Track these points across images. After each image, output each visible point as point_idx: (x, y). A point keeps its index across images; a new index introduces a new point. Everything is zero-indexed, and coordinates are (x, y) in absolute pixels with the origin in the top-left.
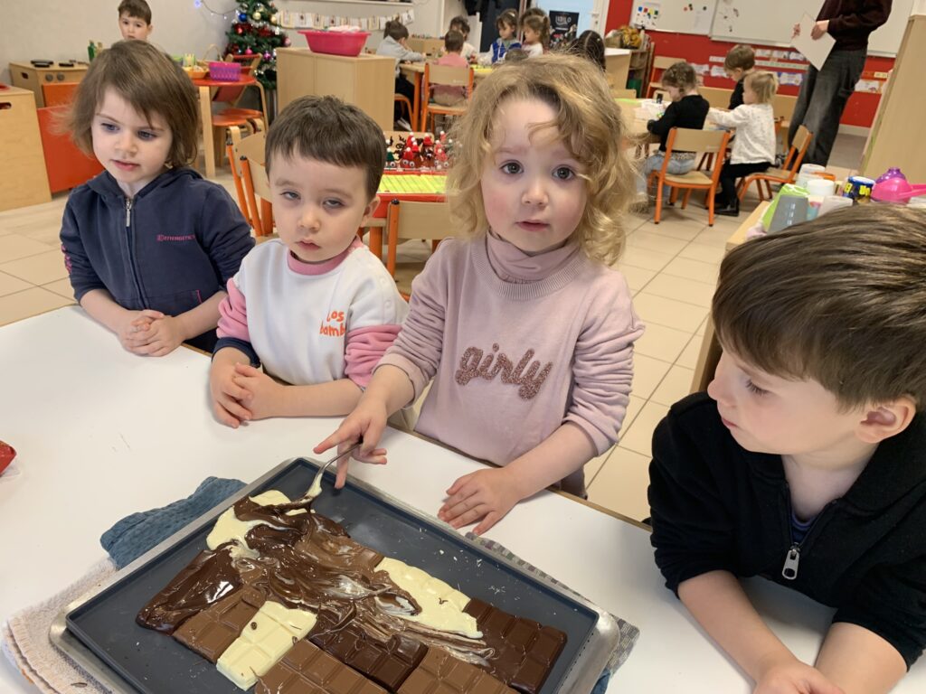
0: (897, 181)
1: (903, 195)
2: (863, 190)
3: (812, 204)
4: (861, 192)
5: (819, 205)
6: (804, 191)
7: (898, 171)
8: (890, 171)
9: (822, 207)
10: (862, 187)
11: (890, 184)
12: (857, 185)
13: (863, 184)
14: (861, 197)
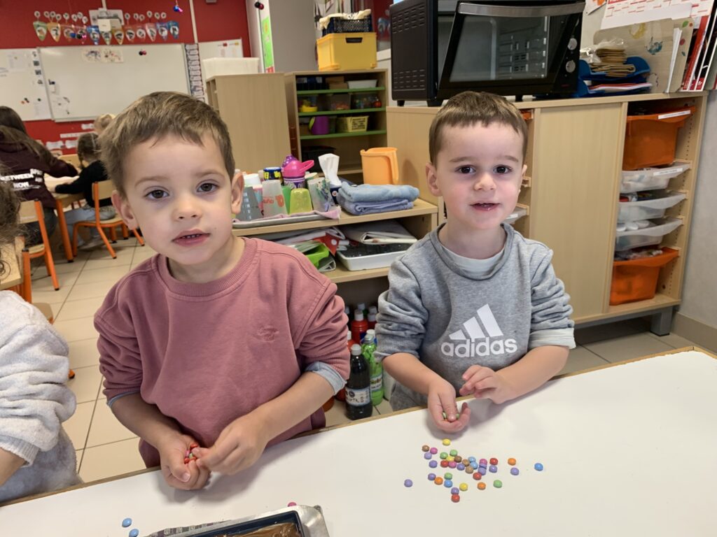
2: (277, 174)
3: (256, 189)
4: (276, 176)
8: (287, 158)
9: (263, 190)
11: (292, 165)
12: (271, 173)
13: (275, 171)
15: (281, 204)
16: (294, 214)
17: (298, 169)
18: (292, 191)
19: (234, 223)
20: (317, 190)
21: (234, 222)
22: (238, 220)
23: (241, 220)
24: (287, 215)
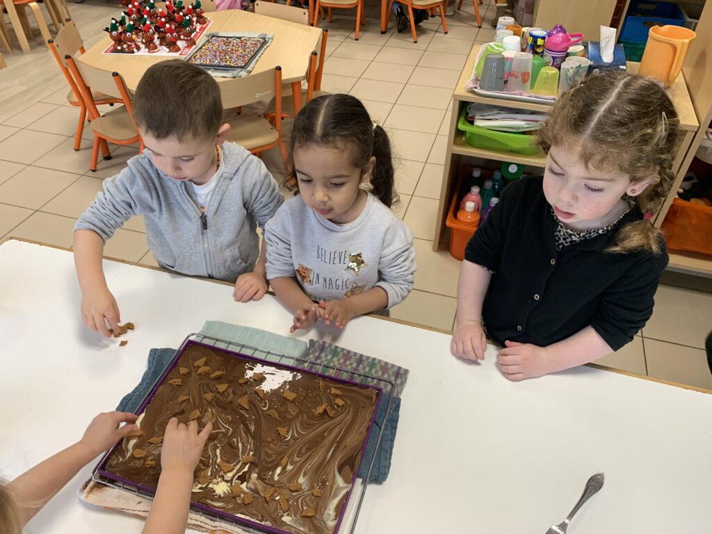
0: (561, 35)
1: (564, 45)
2: (540, 42)
3: (507, 58)
4: (538, 44)
5: (512, 59)
6: (502, 47)
7: (561, 27)
8: (556, 28)
10: (538, 39)
11: (556, 37)
12: (535, 38)
13: (540, 38)
14: (539, 46)
15: (524, 81)
16: (533, 94)
17: (562, 42)
18: (542, 69)
19: (475, 90)
20: (567, 74)
21: (476, 88)
22: (479, 88)
23: (481, 88)
24: (526, 94)
